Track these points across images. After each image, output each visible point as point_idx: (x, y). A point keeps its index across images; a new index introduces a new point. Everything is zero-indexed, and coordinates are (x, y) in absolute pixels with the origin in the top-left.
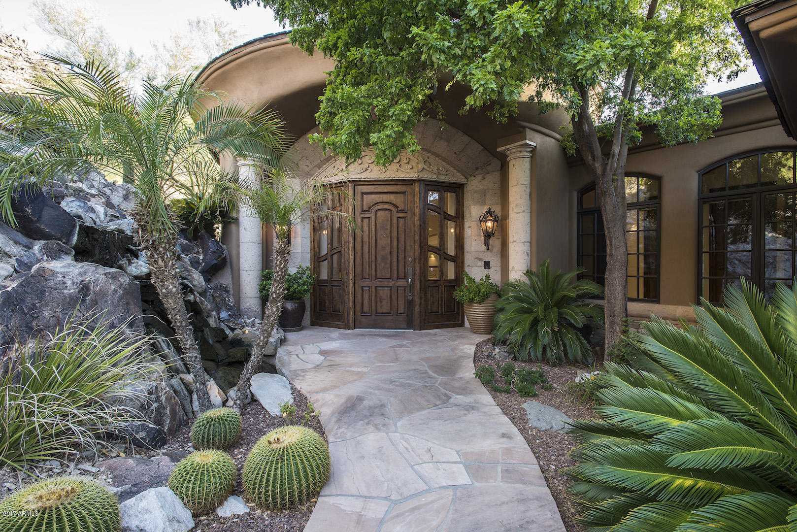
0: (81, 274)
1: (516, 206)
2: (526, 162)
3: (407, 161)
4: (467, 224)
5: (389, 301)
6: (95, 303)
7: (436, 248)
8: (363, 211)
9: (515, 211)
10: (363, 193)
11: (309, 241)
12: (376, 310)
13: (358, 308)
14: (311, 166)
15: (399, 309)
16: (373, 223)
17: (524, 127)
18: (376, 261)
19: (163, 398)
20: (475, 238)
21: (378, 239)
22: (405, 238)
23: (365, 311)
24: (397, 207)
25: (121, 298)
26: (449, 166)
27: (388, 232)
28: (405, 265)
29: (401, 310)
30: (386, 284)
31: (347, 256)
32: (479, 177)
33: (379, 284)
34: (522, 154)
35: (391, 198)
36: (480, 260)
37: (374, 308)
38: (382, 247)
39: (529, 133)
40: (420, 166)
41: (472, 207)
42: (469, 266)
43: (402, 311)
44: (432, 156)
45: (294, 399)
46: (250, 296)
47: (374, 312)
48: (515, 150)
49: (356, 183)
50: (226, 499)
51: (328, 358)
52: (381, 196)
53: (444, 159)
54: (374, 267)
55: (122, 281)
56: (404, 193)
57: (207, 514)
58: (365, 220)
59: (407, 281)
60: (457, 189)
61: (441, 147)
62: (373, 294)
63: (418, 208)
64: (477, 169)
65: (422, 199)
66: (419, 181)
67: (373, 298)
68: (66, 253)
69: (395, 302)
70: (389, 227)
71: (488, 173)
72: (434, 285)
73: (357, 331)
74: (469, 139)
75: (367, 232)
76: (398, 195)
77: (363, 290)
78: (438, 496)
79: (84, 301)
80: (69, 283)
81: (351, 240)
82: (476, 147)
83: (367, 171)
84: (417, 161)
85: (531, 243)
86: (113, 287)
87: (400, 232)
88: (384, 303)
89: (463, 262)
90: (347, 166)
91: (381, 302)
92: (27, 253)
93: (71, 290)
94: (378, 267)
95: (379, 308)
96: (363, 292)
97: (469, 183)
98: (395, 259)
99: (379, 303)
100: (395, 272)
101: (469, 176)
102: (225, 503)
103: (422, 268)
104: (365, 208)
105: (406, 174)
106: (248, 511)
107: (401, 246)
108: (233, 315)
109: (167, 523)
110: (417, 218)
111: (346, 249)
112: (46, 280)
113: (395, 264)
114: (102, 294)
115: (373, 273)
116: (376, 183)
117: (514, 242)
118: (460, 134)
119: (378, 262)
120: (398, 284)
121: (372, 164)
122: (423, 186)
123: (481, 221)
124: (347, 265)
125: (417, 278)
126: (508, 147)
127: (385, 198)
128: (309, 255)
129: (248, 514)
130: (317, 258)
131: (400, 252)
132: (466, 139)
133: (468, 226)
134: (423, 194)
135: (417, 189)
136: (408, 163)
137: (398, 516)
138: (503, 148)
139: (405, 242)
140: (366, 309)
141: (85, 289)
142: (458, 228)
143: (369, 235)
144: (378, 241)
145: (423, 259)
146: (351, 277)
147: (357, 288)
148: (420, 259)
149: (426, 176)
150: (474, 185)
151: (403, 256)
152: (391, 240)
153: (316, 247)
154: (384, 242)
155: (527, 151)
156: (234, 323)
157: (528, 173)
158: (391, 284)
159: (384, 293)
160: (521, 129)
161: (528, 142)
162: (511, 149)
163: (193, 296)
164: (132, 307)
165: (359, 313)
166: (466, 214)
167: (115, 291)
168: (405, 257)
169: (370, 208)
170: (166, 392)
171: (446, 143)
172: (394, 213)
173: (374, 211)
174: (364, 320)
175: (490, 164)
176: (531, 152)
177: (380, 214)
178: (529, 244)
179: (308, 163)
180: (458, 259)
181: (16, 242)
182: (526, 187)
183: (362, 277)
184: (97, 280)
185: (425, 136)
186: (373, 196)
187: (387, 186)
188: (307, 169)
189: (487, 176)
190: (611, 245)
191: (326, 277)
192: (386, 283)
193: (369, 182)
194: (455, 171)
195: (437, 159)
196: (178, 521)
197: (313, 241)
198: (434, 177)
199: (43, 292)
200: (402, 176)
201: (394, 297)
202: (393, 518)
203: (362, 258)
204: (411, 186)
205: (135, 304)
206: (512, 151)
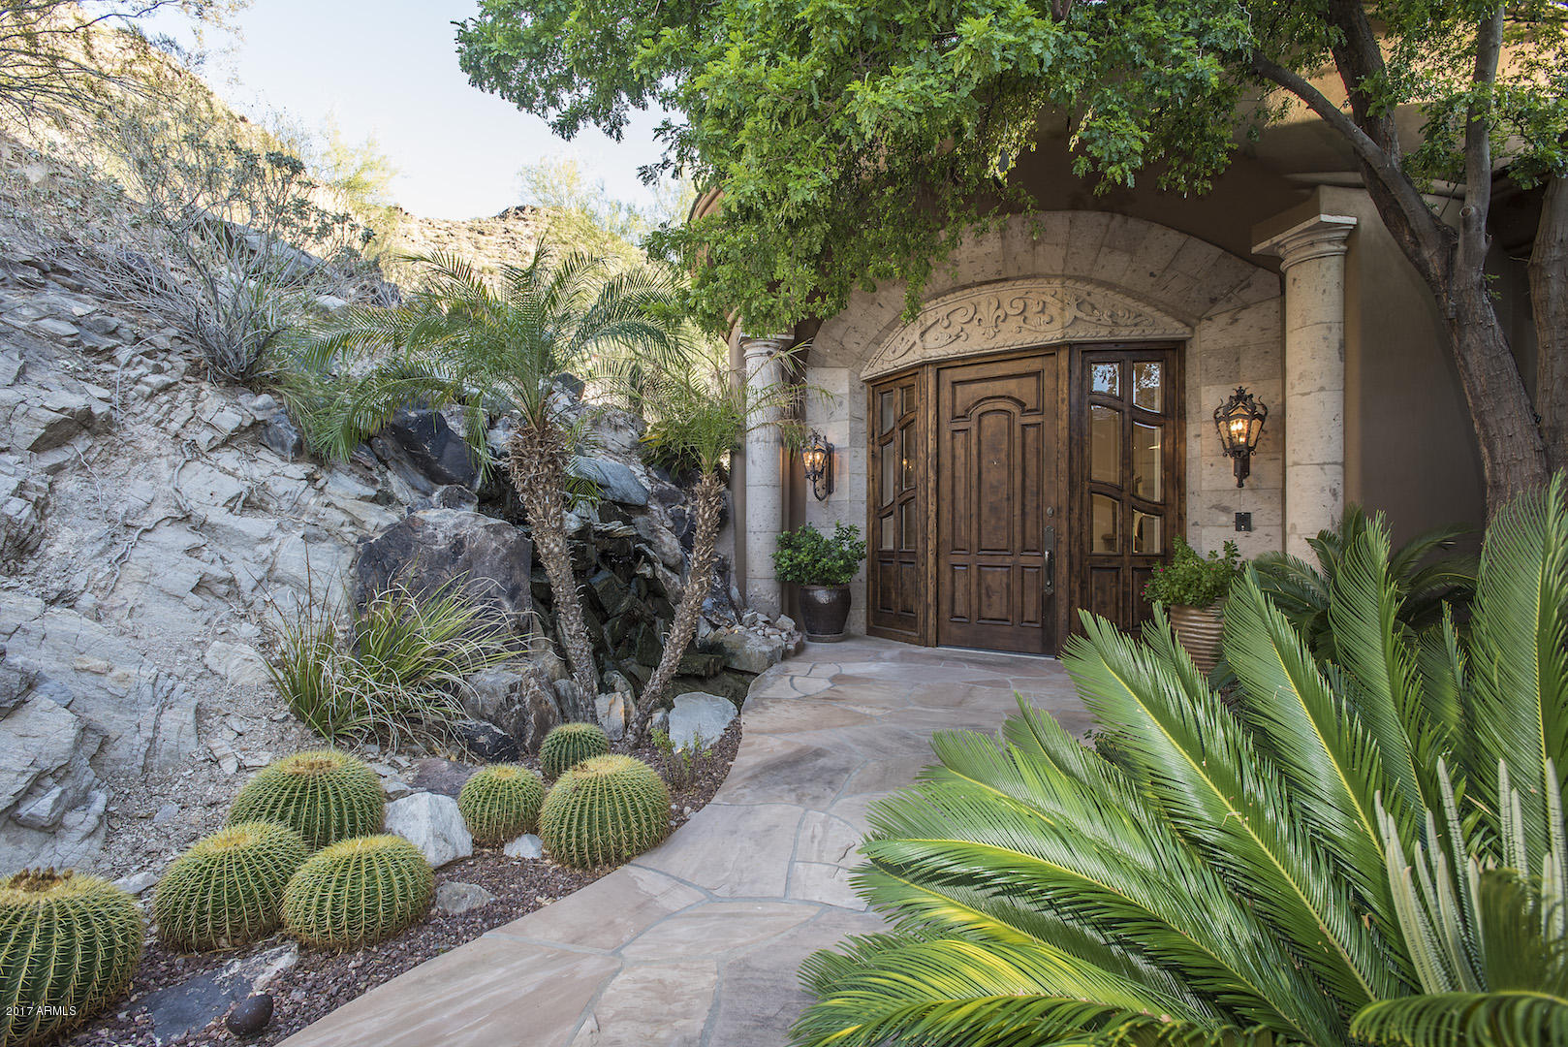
0: (455, 526)
1: (1301, 376)
2: (1328, 269)
3: (1039, 309)
4: (1191, 430)
5: (1005, 596)
6: (469, 564)
7: (1112, 486)
8: (954, 417)
9: (1298, 389)
10: (954, 383)
11: (865, 480)
12: (980, 610)
13: (945, 607)
14: (863, 344)
15: (1026, 614)
16: (974, 440)
17: (1314, 186)
18: (979, 515)
19: (528, 699)
20: (1212, 460)
21: (984, 470)
22: (1038, 468)
23: (958, 613)
24: (1022, 405)
25: (503, 560)
26: (1141, 304)
27: (1003, 455)
28: (1038, 522)
29: (1030, 615)
30: (998, 561)
31: (924, 505)
32: (1222, 320)
33: (985, 560)
34: (1315, 251)
35: (1011, 386)
36: (1225, 510)
37: (975, 607)
38: (992, 486)
39: (1327, 195)
40: (1069, 315)
41: (1203, 389)
42: (1195, 524)
43: (1032, 618)
44: (1098, 290)
45: (723, 737)
46: (759, 575)
47: (975, 616)
48: (1295, 244)
49: (941, 365)
50: (519, 835)
51: (837, 688)
52: (990, 384)
53: (1128, 292)
54: (975, 526)
55: (507, 536)
56: (1037, 374)
57: (493, 847)
58: (957, 434)
59: (1043, 555)
60: (1170, 353)
61: (1115, 267)
62: (974, 581)
63: (1066, 402)
64: (1214, 301)
65: (1075, 382)
66: (1071, 346)
67: (974, 588)
68: (468, 501)
69: (1017, 599)
70: (1005, 446)
71: (1246, 307)
72: (1106, 565)
73: (942, 650)
74: (1183, 238)
75: (963, 458)
76: (1025, 380)
77: (953, 572)
78: (786, 910)
79: (455, 560)
80: (440, 536)
81: (932, 475)
82: (1203, 254)
83: (960, 341)
84: (1060, 305)
85: (1344, 465)
86: (494, 545)
87: (1028, 456)
88: (995, 598)
89: (1181, 517)
90: (923, 334)
91: (989, 597)
92: (422, 501)
93: (442, 545)
94: (983, 525)
95: (984, 608)
96: (954, 574)
97: (1197, 335)
98: (1017, 512)
99: (984, 598)
100: (1018, 537)
101: (1194, 321)
102: (518, 840)
103: (1076, 530)
104: (959, 411)
105: (1038, 334)
106: (536, 857)
107: (1031, 483)
108: (720, 603)
109: (431, 838)
110: (1063, 423)
111: (923, 493)
112: (415, 532)
113: (1018, 519)
114: (479, 553)
115: (975, 540)
116: (978, 361)
117: (1296, 464)
118: (1157, 230)
119: (983, 518)
120: (1024, 560)
121: (969, 325)
122: (1077, 355)
123: (1217, 421)
124: (924, 523)
125: (1064, 548)
126: (1276, 239)
127: (998, 387)
128: (865, 506)
129: (535, 861)
130: (878, 511)
131: (1028, 496)
132: (1174, 238)
133: (1193, 433)
134: (1077, 372)
135: (1064, 363)
136: (1042, 311)
137: (699, 916)
138: (1267, 244)
139: (1038, 474)
140: (960, 609)
141: (458, 545)
142: (1169, 441)
143: (966, 464)
144: (984, 476)
145: (1076, 511)
146: (931, 545)
147: (942, 568)
148: (1071, 509)
149: (1080, 334)
150: (1210, 338)
151: (1035, 505)
152: (1009, 473)
153: (877, 490)
154: (995, 475)
155: (1329, 241)
156: (718, 616)
157: (1335, 295)
158: (1008, 561)
159: (996, 579)
160: (1306, 192)
161: (1325, 218)
162: (1288, 241)
163: (649, 569)
164: (517, 572)
165: (946, 615)
166: (1191, 407)
167: (497, 550)
168: (1038, 505)
169: (967, 411)
170: (533, 693)
171: (1126, 258)
172: (1017, 416)
173: (975, 417)
174: (955, 631)
175: (1249, 285)
176: (1345, 241)
177: (987, 420)
178: (1339, 468)
179: (857, 337)
180: (1172, 509)
181: (414, 488)
182: (1330, 329)
183: (953, 545)
184: (475, 534)
185: (1074, 250)
186: (974, 386)
187: (1002, 365)
188: (857, 349)
189: (1244, 314)
190: (1493, 458)
191: (891, 547)
192: (999, 559)
193: (966, 361)
194: (1157, 315)
195: (1110, 293)
196: (445, 840)
197: (871, 479)
198: (1103, 334)
199: (408, 547)
200: (1027, 339)
201: (1016, 588)
202: (690, 916)
203: (954, 509)
204: (1051, 358)
205: (521, 569)
206: (1288, 247)
